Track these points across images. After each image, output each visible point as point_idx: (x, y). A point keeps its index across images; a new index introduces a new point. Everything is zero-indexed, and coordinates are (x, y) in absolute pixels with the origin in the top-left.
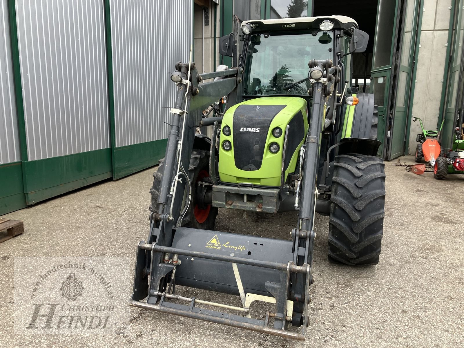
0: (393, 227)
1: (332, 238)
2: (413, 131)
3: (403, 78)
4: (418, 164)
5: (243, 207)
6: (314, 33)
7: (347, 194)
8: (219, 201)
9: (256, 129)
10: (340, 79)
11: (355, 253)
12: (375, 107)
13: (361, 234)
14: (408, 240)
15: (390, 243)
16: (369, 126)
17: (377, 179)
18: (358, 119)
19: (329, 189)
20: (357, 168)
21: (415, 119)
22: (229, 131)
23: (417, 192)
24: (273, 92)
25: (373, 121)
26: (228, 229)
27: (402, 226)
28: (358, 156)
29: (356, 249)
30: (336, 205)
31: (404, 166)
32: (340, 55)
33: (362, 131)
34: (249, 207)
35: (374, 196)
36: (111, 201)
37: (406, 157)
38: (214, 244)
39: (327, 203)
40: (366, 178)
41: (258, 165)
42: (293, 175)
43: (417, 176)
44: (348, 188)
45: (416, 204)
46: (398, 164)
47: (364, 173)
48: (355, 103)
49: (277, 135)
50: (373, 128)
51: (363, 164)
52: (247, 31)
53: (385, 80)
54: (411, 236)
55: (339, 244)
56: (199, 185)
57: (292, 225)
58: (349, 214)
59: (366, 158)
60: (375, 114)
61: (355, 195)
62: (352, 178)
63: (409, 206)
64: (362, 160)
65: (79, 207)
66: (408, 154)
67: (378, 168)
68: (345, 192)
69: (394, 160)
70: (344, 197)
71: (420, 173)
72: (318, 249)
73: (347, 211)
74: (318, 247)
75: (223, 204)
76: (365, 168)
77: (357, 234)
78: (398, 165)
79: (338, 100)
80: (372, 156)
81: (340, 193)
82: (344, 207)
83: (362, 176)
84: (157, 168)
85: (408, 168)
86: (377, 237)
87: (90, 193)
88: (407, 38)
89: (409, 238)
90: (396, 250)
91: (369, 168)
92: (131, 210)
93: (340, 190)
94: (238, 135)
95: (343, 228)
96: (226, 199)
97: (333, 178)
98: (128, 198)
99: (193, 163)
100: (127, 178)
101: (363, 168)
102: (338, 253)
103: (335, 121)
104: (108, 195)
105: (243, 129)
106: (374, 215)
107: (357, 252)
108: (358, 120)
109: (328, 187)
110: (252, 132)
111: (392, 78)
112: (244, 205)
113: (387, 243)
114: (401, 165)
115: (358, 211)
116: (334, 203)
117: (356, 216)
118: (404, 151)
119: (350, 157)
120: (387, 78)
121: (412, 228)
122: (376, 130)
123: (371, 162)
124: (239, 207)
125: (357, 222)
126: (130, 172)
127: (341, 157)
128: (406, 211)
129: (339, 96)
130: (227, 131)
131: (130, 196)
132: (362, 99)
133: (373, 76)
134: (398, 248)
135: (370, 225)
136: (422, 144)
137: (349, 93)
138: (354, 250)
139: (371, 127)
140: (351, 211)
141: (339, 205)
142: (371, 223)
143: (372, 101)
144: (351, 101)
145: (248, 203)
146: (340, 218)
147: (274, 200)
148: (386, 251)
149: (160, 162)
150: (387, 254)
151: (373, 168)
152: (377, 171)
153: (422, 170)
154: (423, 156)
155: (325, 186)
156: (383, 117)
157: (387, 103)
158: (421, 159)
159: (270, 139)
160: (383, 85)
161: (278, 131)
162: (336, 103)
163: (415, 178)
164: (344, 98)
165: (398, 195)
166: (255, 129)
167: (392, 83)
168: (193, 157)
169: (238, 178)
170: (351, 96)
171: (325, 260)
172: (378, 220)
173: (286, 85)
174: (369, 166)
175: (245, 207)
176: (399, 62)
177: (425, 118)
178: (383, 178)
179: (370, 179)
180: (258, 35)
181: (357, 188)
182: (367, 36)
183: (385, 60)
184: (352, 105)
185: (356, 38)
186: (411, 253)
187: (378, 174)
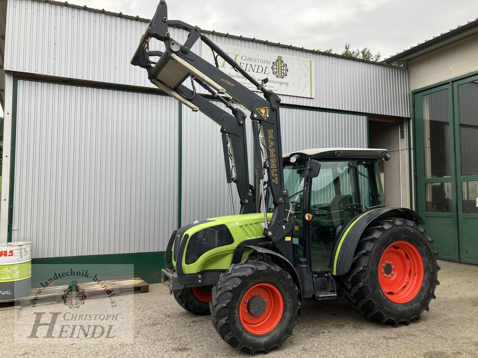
185: (308, 167)
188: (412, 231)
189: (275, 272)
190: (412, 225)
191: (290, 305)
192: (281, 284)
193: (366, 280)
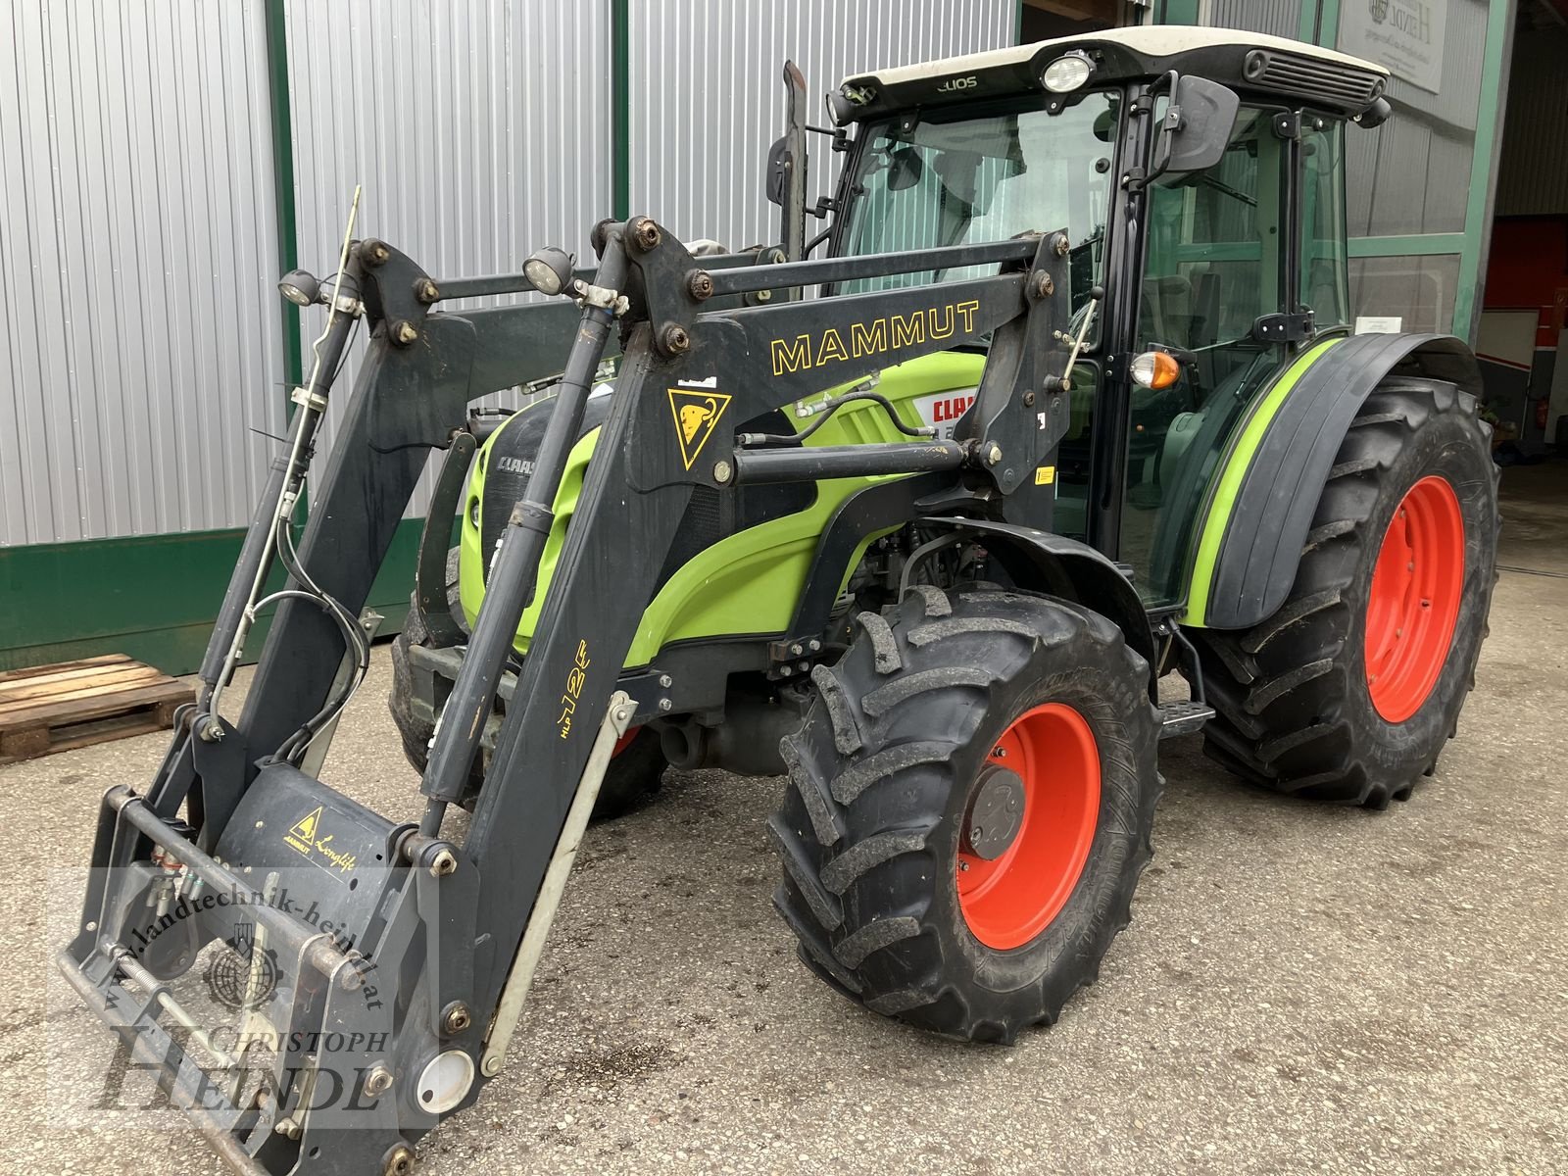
6: (1053, 105)
7: (828, 734)
8: (423, 699)
9: (531, 466)
11: (848, 971)
13: (846, 899)
17: (942, 690)
20: (905, 638)
32: (1128, 184)
35: (900, 757)
38: (303, 833)
42: (774, 643)
44: (832, 712)
47: (911, 662)
48: (1164, 378)
51: (937, 627)
58: (808, 815)
61: (843, 742)
62: (863, 673)
64: (950, 611)
70: (815, 743)
73: (803, 801)
75: (429, 711)
76: (928, 645)
77: (834, 897)
82: (802, 782)
83: (897, 671)
86: (899, 925)
91: (948, 643)
94: (493, 483)
95: (794, 865)
101: (921, 644)
105: (504, 463)
110: (521, 474)
115: (839, 807)
117: (830, 829)
125: (828, 848)
135: (870, 873)
138: (841, 959)
140: (817, 802)
142: (874, 863)
146: (790, 824)
151: (961, 644)
152: (967, 659)
162: (1048, 378)
166: (529, 464)
172: (897, 858)
174: (954, 636)
179: (915, 690)
181: (858, 717)
187: (961, 672)
188: (1468, 435)
189: (1099, 647)
190: (1470, 410)
191: (1129, 789)
192: (1110, 698)
193: (1340, 648)
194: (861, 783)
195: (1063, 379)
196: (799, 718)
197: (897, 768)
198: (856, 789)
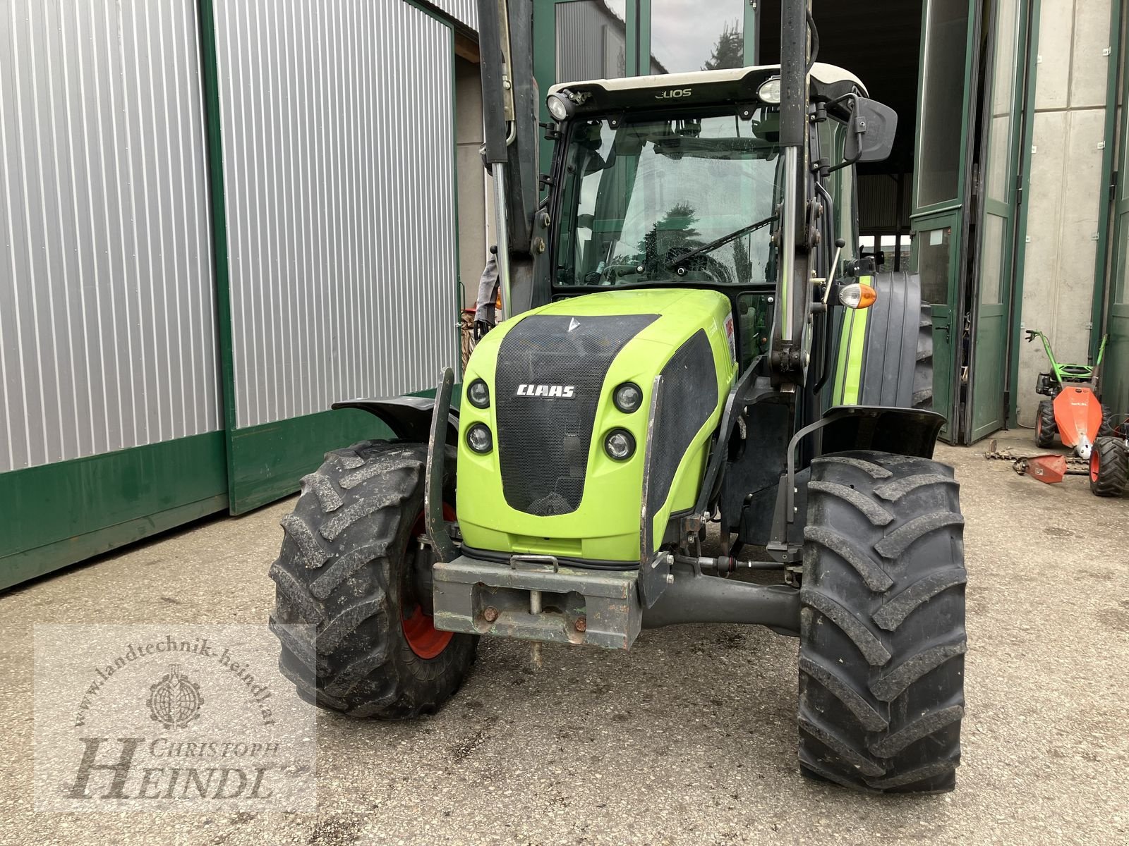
0: (991, 648)
1: (808, 714)
2: (1027, 365)
3: (993, 231)
4: (1044, 453)
5: (528, 630)
6: (746, 113)
7: (851, 579)
8: (453, 611)
9: (563, 390)
10: (819, 235)
11: (879, 761)
12: (923, 309)
13: (896, 702)
14: (1037, 694)
15: (986, 706)
16: (910, 362)
17: (937, 531)
18: (877, 344)
19: (797, 555)
20: (877, 497)
21: (1029, 335)
22: (486, 393)
23: (1049, 537)
24: (637, 276)
25: (920, 350)
26: (517, 666)
27: (1015, 647)
28: (878, 457)
29: (883, 750)
30: (817, 613)
31: (1007, 459)
32: (819, 169)
33: (890, 377)
34: (546, 631)
35: (931, 586)
36: (206, 582)
37: (1012, 433)
39: (790, 598)
40: (903, 529)
41: (572, 498)
42: (689, 518)
43: (1044, 486)
44: (851, 560)
45: (1049, 573)
46: (992, 454)
47: (898, 513)
48: (865, 301)
49: (626, 406)
50: (921, 368)
51: (894, 485)
52: (559, 109)
53: (947, 238)
54: (1044, 678)
55: (829, 735)
56: (422, 547)
57: (703, 651)
58: (858, 644)
59: (902, 465)
60: (925, 330)
61: (875, 583)
62: (862, 527)
63: (1031, 580)
64: (890, 473)
65: (112, 603)
66: (1016, 426)
67: (940, 497)
68: (844, 573)
69: (981, 444)
70: (840, 587)
71: (1052, 478)
72: (772, 731)
73: (851, 634)
74: (772, 723)
75: (468, 621)
76: (900, 499)
77: (883, 704)
78: (992, 457)
79: (818, 295)
80: (920, 459)
81: (827, 575)
82: (843, 620)
83: (892, 522)
84: (294, 502)
85: (1019, 466)
86: (948, 713)
87: (156, 559)
88: (1000, 131)
89: (1040, 688)
90: (1003, 731)
91: (912, 497)
92: (254, 610)
93: (828, 567)
94: (511, 408)
95: (841, 687)
96: (477, 604)
97: (807, 529)
98: (255, 569)
99: (399, 485)
100: (270, 509)
101: (893, 499)
102: (828, 759)
103: (808, 357)
104: (204, 562)
105: (525, 390)
106: (935, 647)
107: (888, 760)
108: (878, 346)
109: (793, 551)
110: (551, 398)
111: (967, 231)
112: (531, 625)
113: (977, 706)
114: (1001, 458)
115: (886, 633)
116: (811, 607)
117: (879, 651)
118: (1006, 417)
119: (854, 462)
120: (955, 231)
121: (1046, 652)
122: (930, 372)
123: (919, 480)
124: (515, 630)
125: (883, 667)
126: (279, 492)
127: (828, 463)
128: (1022, 595)
129: (819, 284)
130: (479, 395)
131: (265, 563)
132: (887, 290)
133: (915, 227)
134: (1009, 723)
135: (923, 678)
136: (1053, 399)
137: (850, 274)
138: (878, 752)
139: (915, 362)
140: (864, 633)
141: (827, 614)
142: (927, 670)
143: (915, 297)
144: (855, 296)
145: (543, 616)
146: (830, 656)
147: (622, 609)
148: (974, 734)
149: (303, 484)
150: (979, 747)
151: (923, 495)
152: (937, 506)
153: (1058, 470)
154: (1057, 432)
155: (784, 547)
156: (948, 331)
157: (956, 296)
158: (1051, 440)
159: (606, 418)
160: (942, 249)
161: (630, 392)
162: (812, 304)
163: (1040, 492)
164: (835, 290)
165: (998, 545)
166: (560, 388)
167: (966, 244)
168: (400, 466)
169: (515, 538)
170: (857, 281)
171: (791, 771)
172: (946, 662)
173: (673, 256)
174: (913, 490)
175: (533, 631)
176: (981, 190)
177: (1055, 329)
178: (958, 529)
179: (918, 533)
180: (594, 124)
181: (880, 562)
182: (891, 116)
183: (945, 185)
184: (858, 308)
185: (862, 122)
186: (1051, 742)
187: (941, 515)
194: (903, 611)
195: (823, 303)
196: (694, 576)
197: (932, 594)
198: (900, 616)
